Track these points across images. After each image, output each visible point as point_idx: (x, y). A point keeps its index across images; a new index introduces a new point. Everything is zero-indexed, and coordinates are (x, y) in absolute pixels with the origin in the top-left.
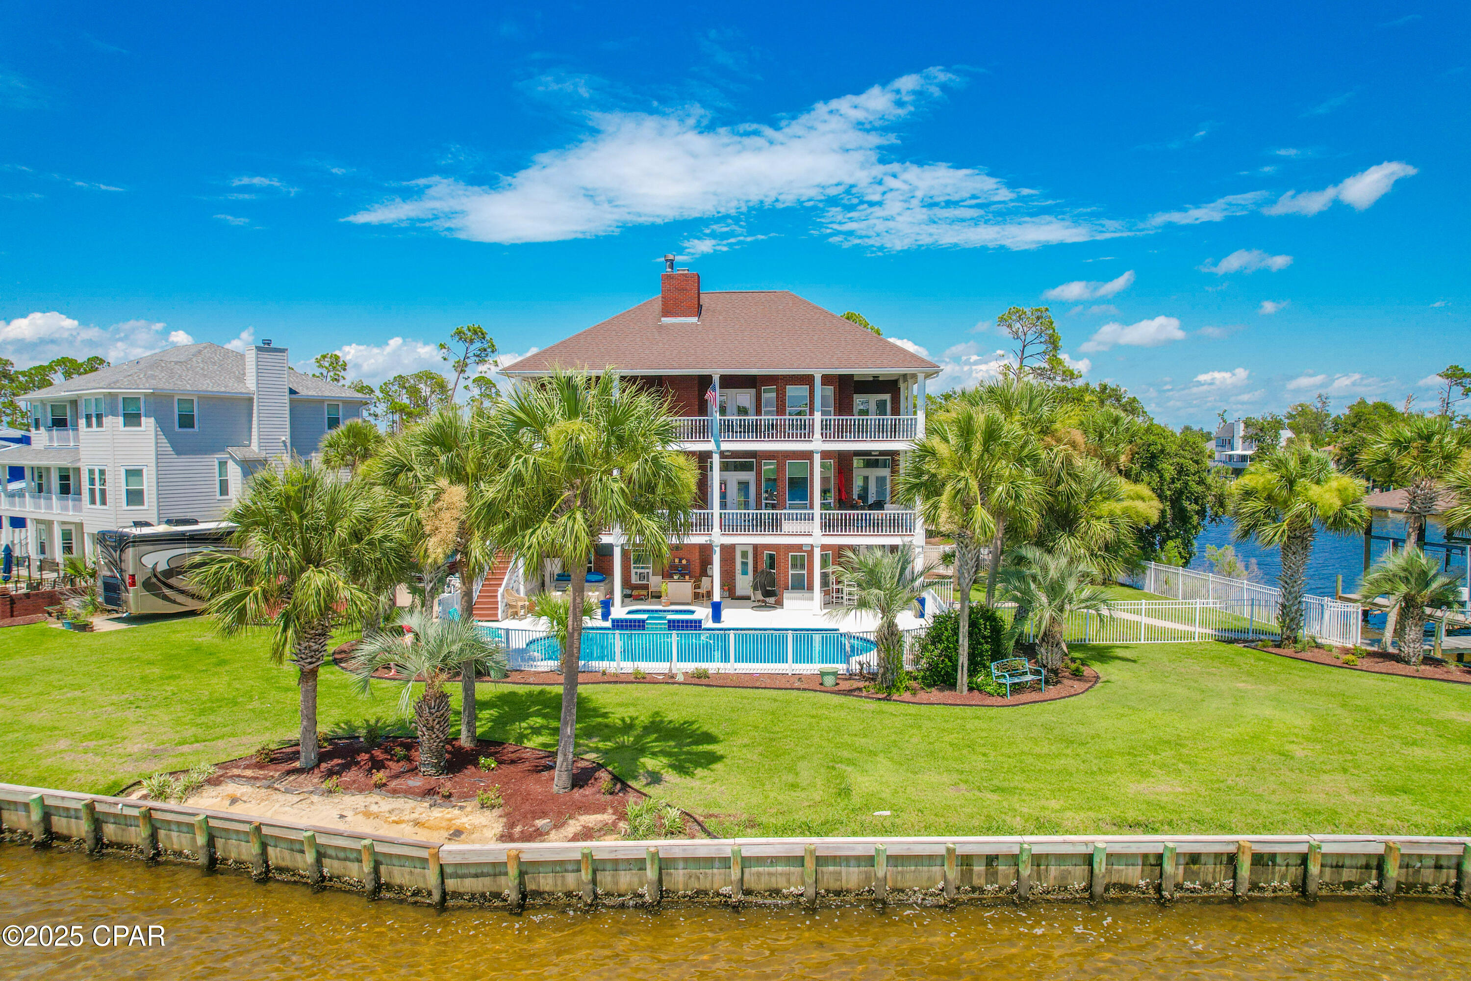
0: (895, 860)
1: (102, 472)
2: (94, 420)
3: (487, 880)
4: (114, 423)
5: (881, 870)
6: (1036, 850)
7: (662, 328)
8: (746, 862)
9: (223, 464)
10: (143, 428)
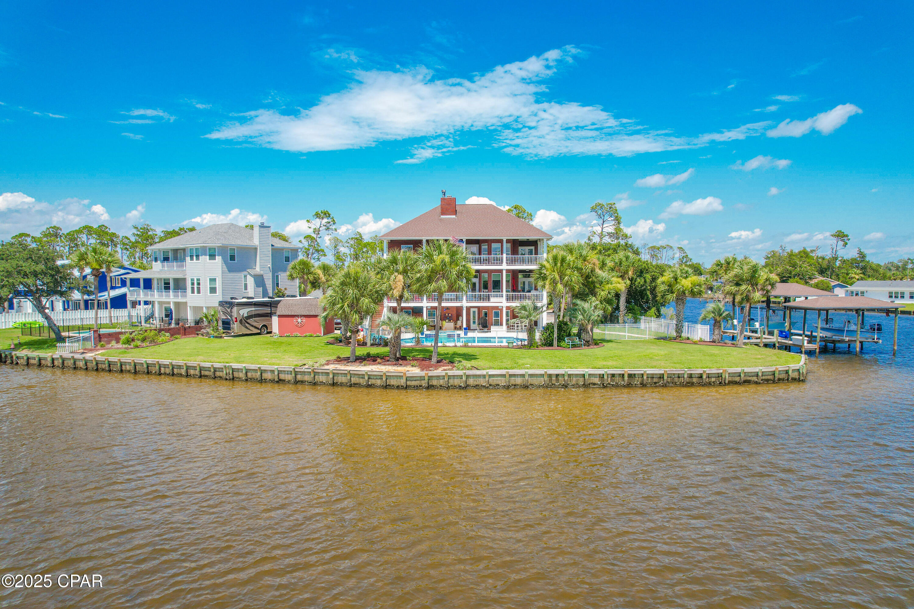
0: (531, 376)
1: (198, 280)
2: (195, 257)
3: (418, 382)
4: (205, 259)
5: (527, 377)
6: (569, 373)
7: (441, 220)
8: (490, 376)
9: (245, 276)
10: (217, 261)
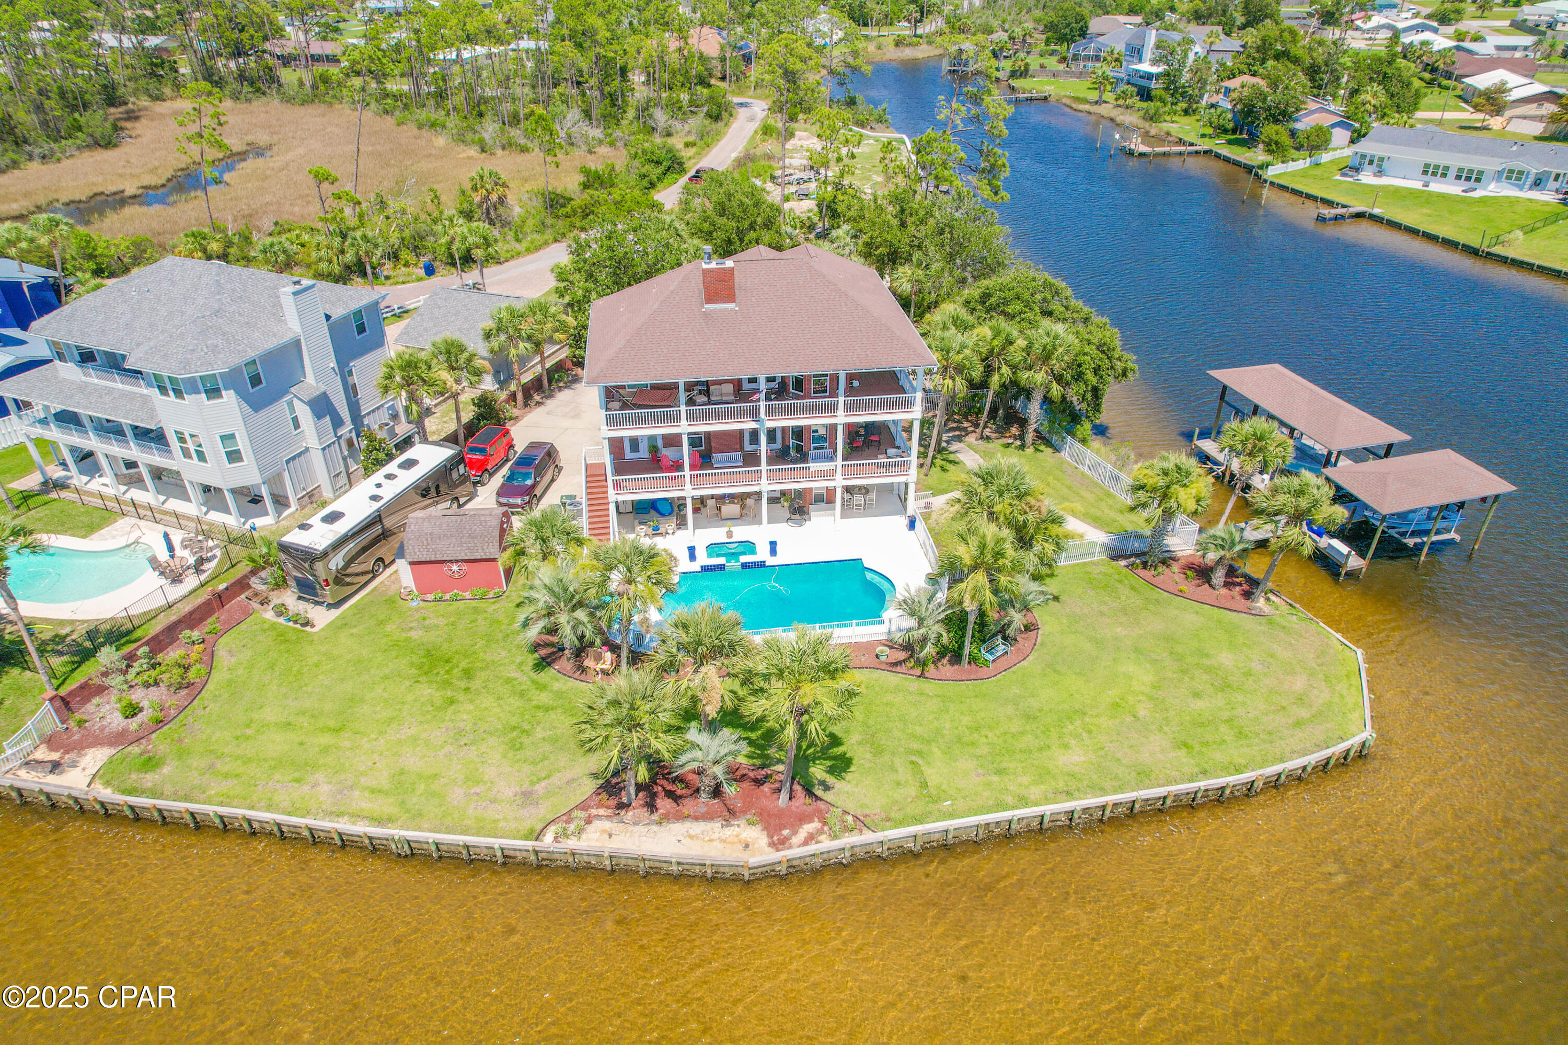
0: (957, 829)
1: (194, 436)
2: (171, 392)
4: (197, 399)
6: (1018, 817)
7: (707, 316)
8: (890, 841)
9: (290, 404)
10: (225, 399)
